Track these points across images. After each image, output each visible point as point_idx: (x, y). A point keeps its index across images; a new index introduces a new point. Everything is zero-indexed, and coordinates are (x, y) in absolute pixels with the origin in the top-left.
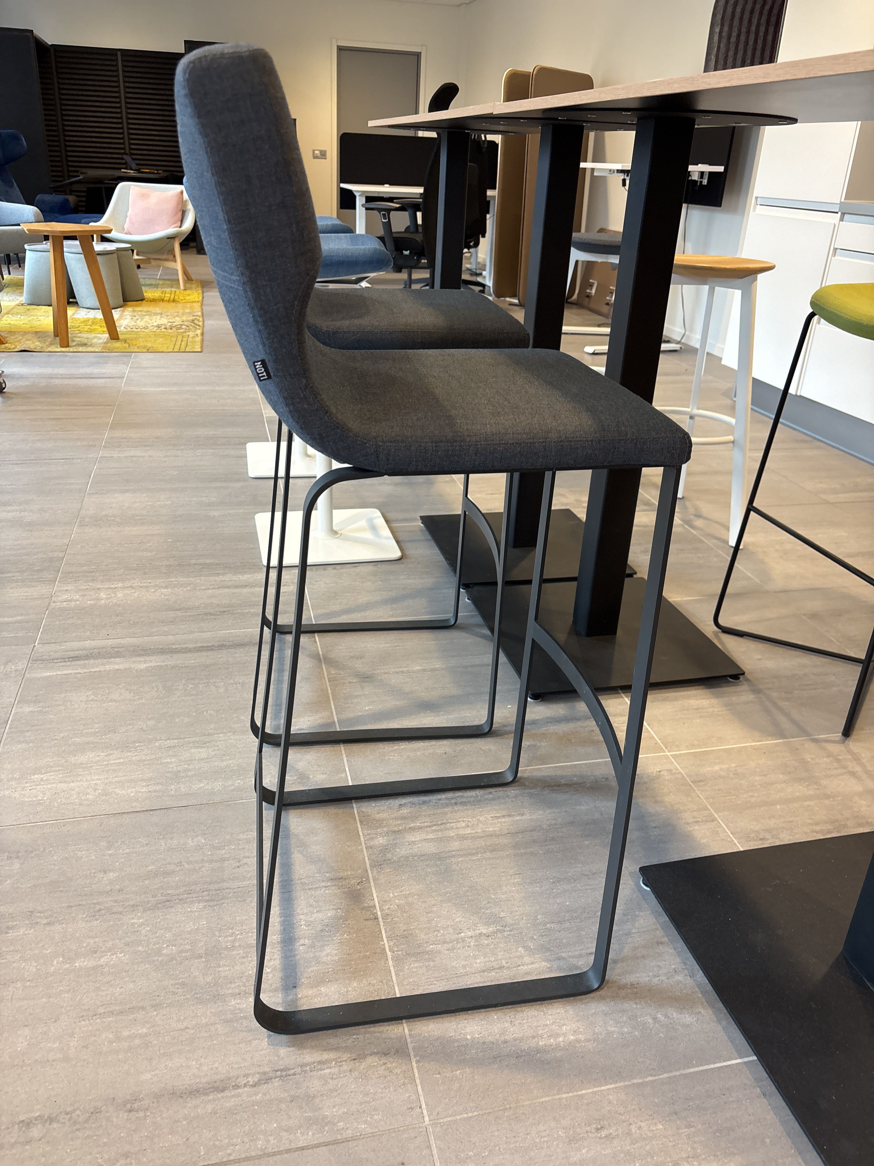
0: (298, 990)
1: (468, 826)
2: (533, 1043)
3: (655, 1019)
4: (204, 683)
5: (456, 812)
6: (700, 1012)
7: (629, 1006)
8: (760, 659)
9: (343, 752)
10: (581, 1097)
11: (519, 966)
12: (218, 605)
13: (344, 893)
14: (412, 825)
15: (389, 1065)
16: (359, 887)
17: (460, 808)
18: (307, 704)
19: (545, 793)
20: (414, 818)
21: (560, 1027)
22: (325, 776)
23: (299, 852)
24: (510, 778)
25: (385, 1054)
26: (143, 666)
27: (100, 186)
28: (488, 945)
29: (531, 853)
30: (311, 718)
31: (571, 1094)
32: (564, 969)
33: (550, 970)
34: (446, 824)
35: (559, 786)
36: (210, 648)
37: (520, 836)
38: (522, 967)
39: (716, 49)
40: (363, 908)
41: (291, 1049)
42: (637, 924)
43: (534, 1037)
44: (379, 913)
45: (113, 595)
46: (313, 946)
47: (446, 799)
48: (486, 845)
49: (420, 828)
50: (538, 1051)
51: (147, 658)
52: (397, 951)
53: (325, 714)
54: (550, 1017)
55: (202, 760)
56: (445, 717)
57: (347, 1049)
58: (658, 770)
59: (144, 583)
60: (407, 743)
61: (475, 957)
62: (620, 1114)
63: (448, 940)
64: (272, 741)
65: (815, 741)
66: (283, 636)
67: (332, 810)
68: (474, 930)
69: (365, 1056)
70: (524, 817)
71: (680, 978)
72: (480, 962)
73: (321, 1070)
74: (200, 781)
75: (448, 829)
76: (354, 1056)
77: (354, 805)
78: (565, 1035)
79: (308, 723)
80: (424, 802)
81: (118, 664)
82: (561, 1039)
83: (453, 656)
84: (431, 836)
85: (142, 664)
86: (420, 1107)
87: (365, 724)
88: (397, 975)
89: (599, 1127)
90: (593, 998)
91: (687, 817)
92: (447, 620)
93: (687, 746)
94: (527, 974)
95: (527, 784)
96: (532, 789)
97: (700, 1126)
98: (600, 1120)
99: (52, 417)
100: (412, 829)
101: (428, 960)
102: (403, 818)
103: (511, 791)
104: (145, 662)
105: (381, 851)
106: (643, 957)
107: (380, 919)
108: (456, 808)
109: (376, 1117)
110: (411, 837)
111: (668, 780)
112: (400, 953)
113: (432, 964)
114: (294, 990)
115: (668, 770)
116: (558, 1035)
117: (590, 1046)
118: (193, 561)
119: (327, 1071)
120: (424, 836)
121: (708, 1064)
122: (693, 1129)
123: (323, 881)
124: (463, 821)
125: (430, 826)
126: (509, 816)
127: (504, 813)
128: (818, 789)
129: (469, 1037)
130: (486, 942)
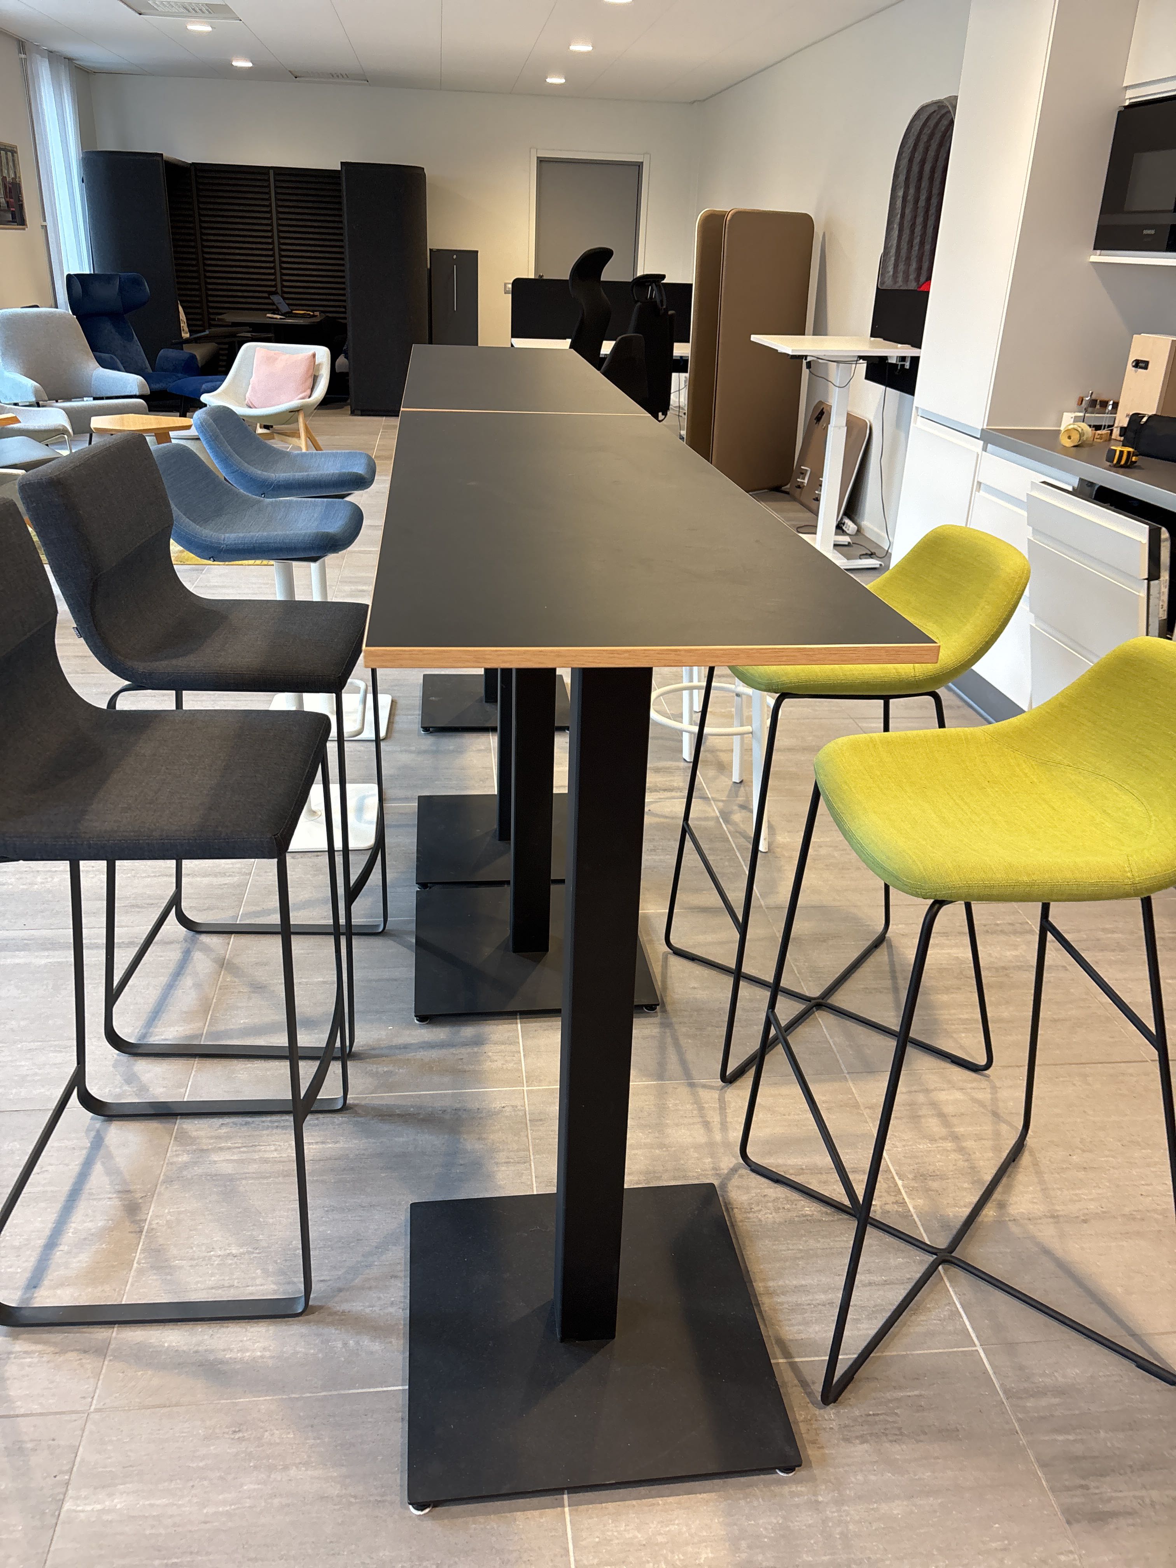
0: (37, 1290)
1: (276, 1150)
2: (220, 1355)
3: (345, 1344)
4: (95, 984)
5: (272, 1135)
6: (391, 1342)
7: (331, 1332)
8: (695, 988)
9: (195, 1066)
10: (236, 1404)
11: (248, 1286)
12: (149, 897)
13: (124, 1205)
14: (223, 1145)
15: (84, 1361)
16: (140, 1201)
17: (279, 1131)
18: (185, 1012)
19: (372, 1122)
20: (228, 1137)
21: (254, 1343)
22: (165, 1089)
23: (103, 1163)
24: (339, 1106)
25: (85, 1352)
26: (43, 961)
28: (231, 1264)
29: (323, 1182)
30: (181, 1029)
31: (229, 1401)
32: (289, 1293)
33: (275, 1292)
34: (255, 1146)
35: (390, 1116)
37: (322, 1163)
38: (250, 1288)
40: (134, 1222)
41: (7, 1338)
42: (384, 1257)
43: (224, 1350)
44: (146, 1227)
45: (49, 879)
46: (69, 1252)
47: (271, 1121)
48: (283, 1170)
49: (229, 1148)
50: (222, 1362)
51: (51, 953)
52: (143, 1263)
53: (200, 1024)
54: (249, 1334)
55: (55, 1064)
56: (317, 1036)
57: (55, 1344)
58: (503, 1105)
60: (263, 1061)
61: (212, 1275)
62: (263, 1422)
63: (196, 1257)
64: (128, 1050)
65: (692, 1085)
66: (197, 936)
67: (154, 1125)
68: (225, 1250)
69: (66, 1352)
70: (337, 1145)
71: (391, 1310)
72: (212, 1281)
73: (24, 1358)
74: (43, 1086)
75: (255, 1152)
76: (57, 1350)
77: (178, 1121)
78: (254, 1350)
79: (175, 1033)
80: (247, 1123)
81: (21, 958)
82: (248, 1354)
83: (365, 968)
84: (235, 1157)
86: (93, 1398)
87: (231, 1038)
88: (132, 1285)
89: (237, 1430)
90: (299, 1321)
91: (501, 1157)
92: (378, 926)
93: (550, 1082)
94: (251, 1294)
95: (360, 1111)
96: (362, 1117)
97: (326, 1440)
98: (241, 1424)
100: (221, 1149)
101: (167, 1274)
102: (219, 1137)
103: (338, 1119)
105: (180, 1167)
106: (370, 1288)
107: (144, 1233)
108: (275, 1131)
109: (51, 1401)
110: (215, 1157)
111: (507, 1117)
112: (145, 1265)
113: (169, 1277)
114: (33, 1290)
115: (513, 1106)
116: (248, 1350)
117: (270, 1363)
119: (29, 1360)
120: (228, 1157)
121: (369, 1388)
122: (318, 1441)
123: (110, 1193)
124: (274, 1145)
125: (239, 1148)
126: (323, 1143)
127: (319, 1140)
128: (658, 1138)
129: (166, 1345)
130: (230, 1262)
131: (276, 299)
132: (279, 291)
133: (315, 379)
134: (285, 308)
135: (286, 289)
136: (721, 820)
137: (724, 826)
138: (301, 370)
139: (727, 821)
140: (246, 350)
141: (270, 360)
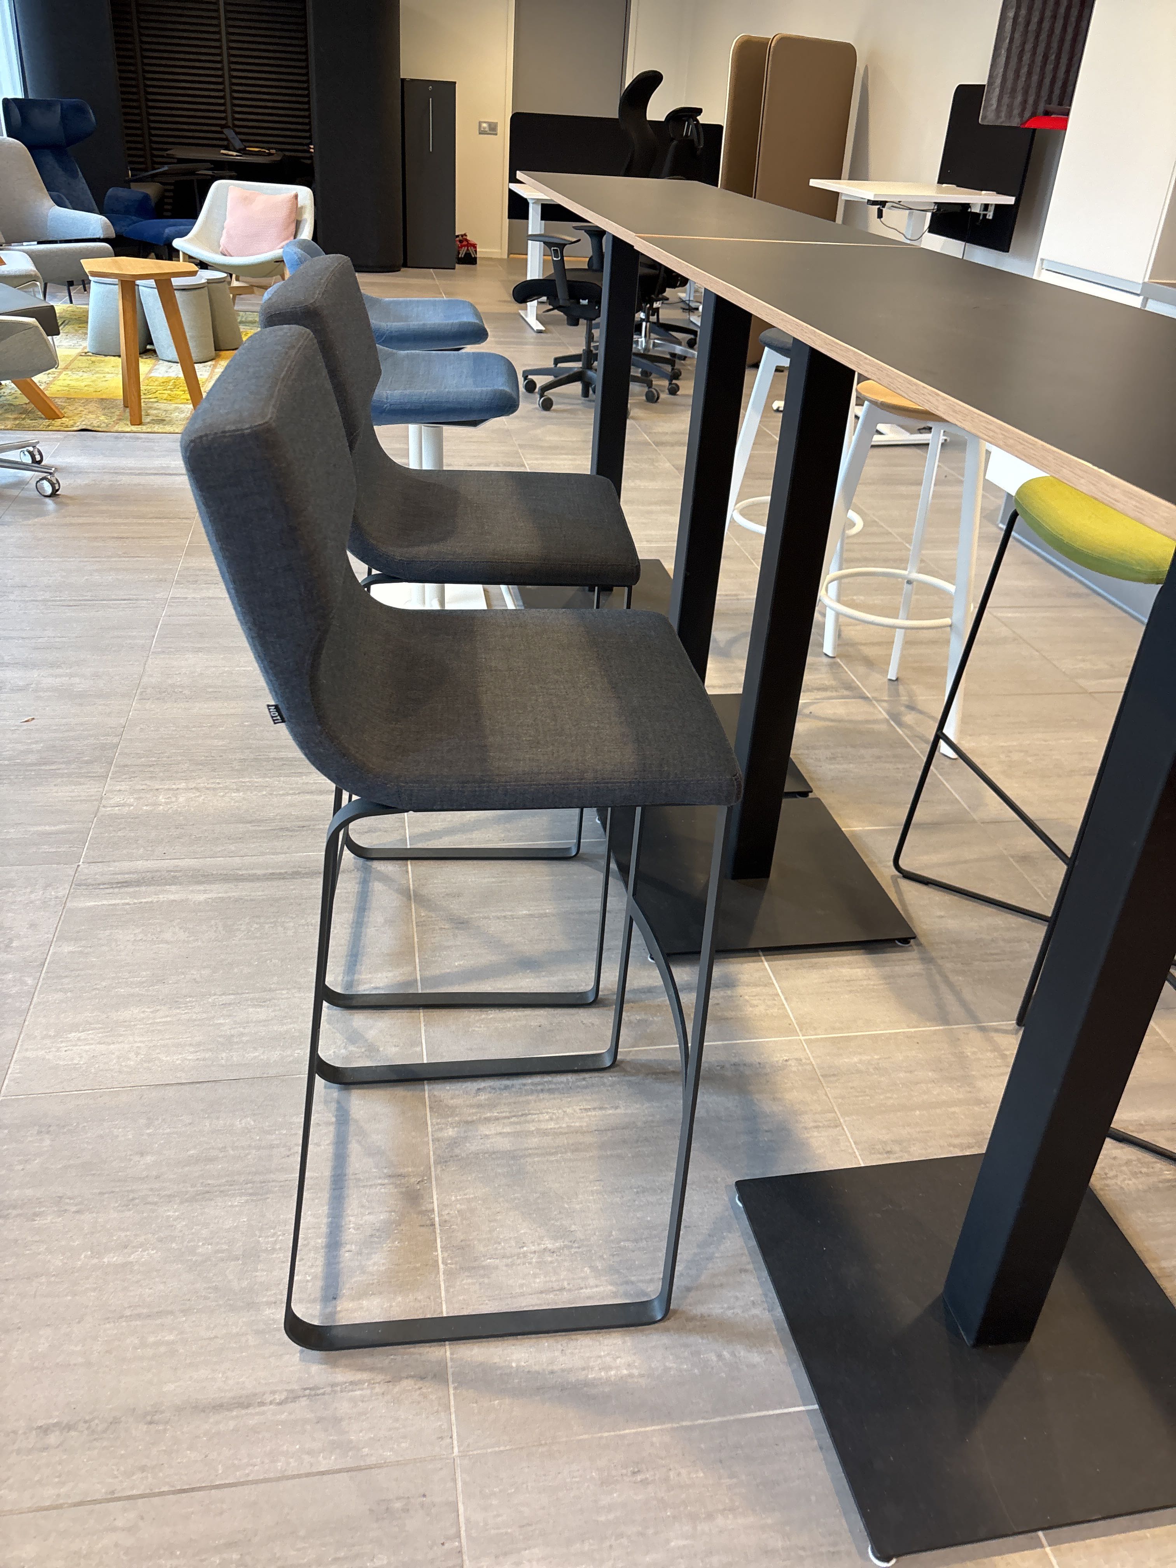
0: (338, 1302)
1: (551, 1119)
2: (582, 1376)
3: (720, 1356)
4: (271, 923)
5: (540, 1100)
6: (770, 1352)
7: (696, 1340)
8: (942, 917)
9: (422, 1019)
10: (623, 1437)
11: (582, 1288)
12: (297, 818)
13: (402, 1193)
14: (489, 1115)
15: (424, 1390)
16: (418, 1187)
17: (546, 1095)
18: (388, 955)
19: (647, 1081)
20: (492, 1106)
21: (615, 1359)
22: (397, 1049)
23: (359, 1142)
24: (608, 1063)
25: (422, 1378)
26: (202, 897)
27: (192, 177)
28: (551, 1262)
29: (619, 1157)
30: (390, 974)
31: (612, 1433)
32: (631, 1295)
33: (615, 1295)
34: (526, 1115)
35: (664, 1074)
36: (282, 877)
37: (609, 1134)
38: (584, 1290)
39: (1007, 41)
40: (421, 1213)
41: (323, 1366)
42: (722, 1248)
43: (583, 1369)
44: (437, 1219)
45: (174, 799)
46: (359, 1253)
47: (532, 1084)
48: (568, 1144)
49: (497, 1119)
50: (586, 1384)
51: (208, 887)
52: (451, 1264)
53: (408, 969)
54: (606, 1348)
55: (260, 1022)
56: (547, 979)
57: (382, 1370)
58: (785, 1058)
59: (213, 783)
60: (497, 1011)
61: (535, 1276)
62: (662, 1458)
63: (508, 1254)
64: (340, 1002)
65: (983, 1029)
66: (369, 863)
67: (400, 1092)
68: (539, 1244)
69: (401, 1379)
70: (618, 1111)
71: (756, 1311)
72: (539, 1282)
73: (352, 1391)
74: (255, 1049)
75: (528, 1122)
76: (388, 1378)
77: (426, 1087)
78: (618, 1368)
79: (386, 980)
80: (506, 1087)
81: (173, 894)
82: (613, 1373)
83: (569, 898)
84: (507, 1129)
85: (200, 895)
86: (451, 1437)
87: (451, 984)
88: (447, 1291)
89: (636, 1470)
90: (656, 1329)
91: (807, 1120)
92: (568, 849)
93: (826, 1030)
94: (589, 1298)
95: (629, 1069)
96: (633, 1075)
97: (743, 1477)
98: (638, 1463)
99: (116, 535)
100: (488, 1120)
101: (483, 1276)
102: (479, 1106)
103: (608, 1078)
104: (205, 891)
105: (449, 1144)
106: (721, 1285)
107: (437, 1226)
108: (541, 1096)
109: (403, 1445)
110: (484, 1130)
111: (794, 1072)
112: (453, 1266)
113: (486, 1281)
114: (334, 1302)
115: (796, 1059)
116: (610, 1368)
117: (643, 1382)
118: (272, 755)
119: (358, 1393)
120: (499, 1129)
121: (768, 1410)
122: (735, 1480)
123: (380, 1178)
124: (547, 1113)
125: (508, 1118)
126: (601, 1108)
127: (596, 1105)
128: (970, 1092)
129: (514, 1365)
130: (550, 1259)
131: (229, 133)
132: (230, 124)
133: (298, 224)
134: (238, 144)
135: (237, 123)
136: (892, 723)
137: (898, 729)
138: (282, 213)
139: (900, 724)
140: (217, 188)
141: (246, 200)
